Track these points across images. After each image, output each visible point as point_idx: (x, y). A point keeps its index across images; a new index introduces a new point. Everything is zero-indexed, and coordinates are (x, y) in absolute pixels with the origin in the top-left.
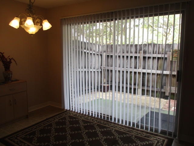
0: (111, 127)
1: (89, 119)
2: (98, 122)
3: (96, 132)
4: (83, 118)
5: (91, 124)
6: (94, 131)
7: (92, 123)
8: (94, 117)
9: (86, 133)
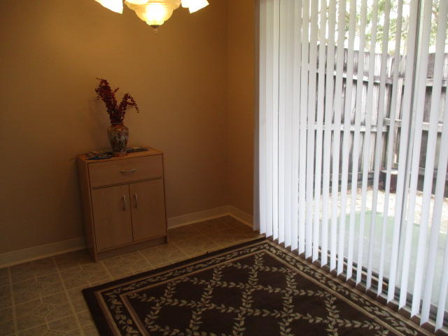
0: (378, 320)
1: (317, 275)
2: (340, 292)
3: (326, 326)
4: (301, 268)
5: (320, 294)
6: (321, 323)
7: (323, 290)
8: (334, 273)
9: (294, 324)
